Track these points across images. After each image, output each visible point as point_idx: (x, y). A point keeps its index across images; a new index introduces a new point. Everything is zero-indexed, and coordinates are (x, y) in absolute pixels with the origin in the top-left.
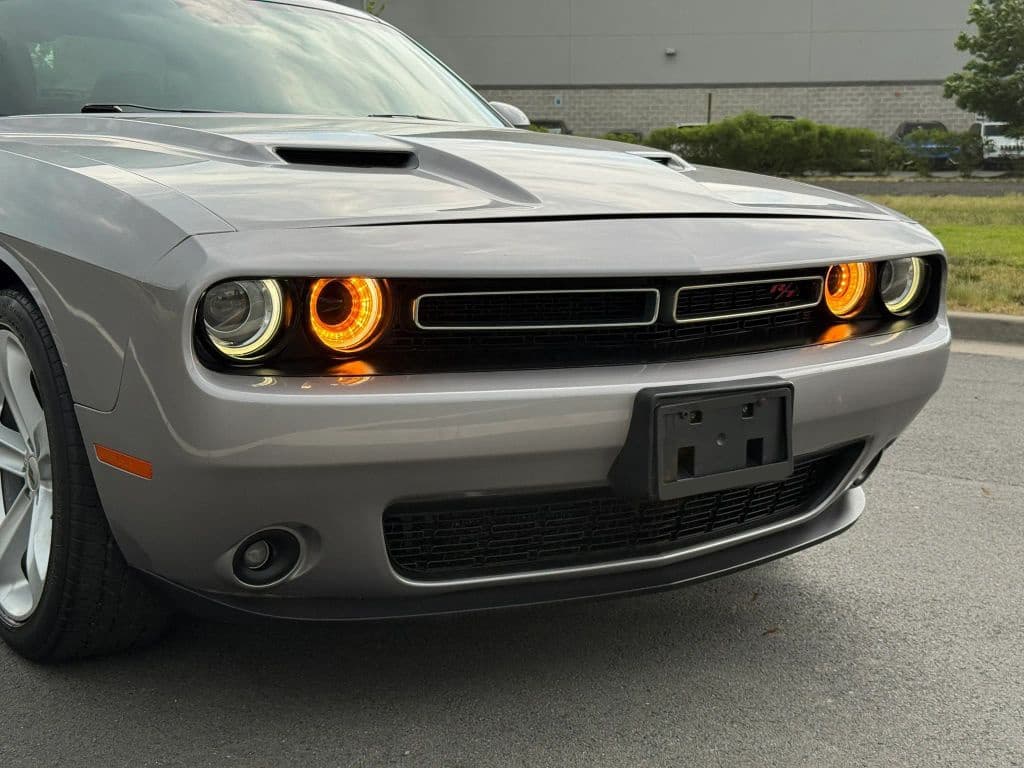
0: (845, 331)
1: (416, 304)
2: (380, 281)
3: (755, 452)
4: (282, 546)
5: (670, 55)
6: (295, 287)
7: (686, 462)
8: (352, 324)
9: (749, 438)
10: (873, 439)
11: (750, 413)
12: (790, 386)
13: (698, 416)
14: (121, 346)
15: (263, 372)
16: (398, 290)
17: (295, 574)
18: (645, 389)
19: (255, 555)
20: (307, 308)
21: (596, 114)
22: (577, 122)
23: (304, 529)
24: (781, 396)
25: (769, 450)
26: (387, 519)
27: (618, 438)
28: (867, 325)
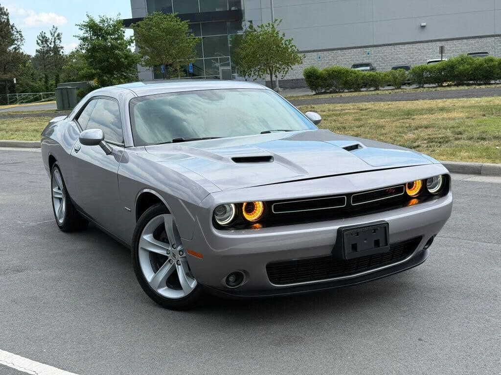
0: (415, 201)
1: (273, 206)
2: (263, 202)
3: (377, 243)
4: (238, 276)
5: (424, 27)
6: (239, 206)
7: (354, 247)
8: (255, 212)
9: (374, 239)
10: (424, 235)
11: (375, 232)
12: (388, 224)
13: (358, 234)
14: (194, 217)
15: (231, 229)
16: (267, 204)
17: (242, 284)
18: (340, 228)
19: (231, 279)
20: (242, 209)
21: (387, 58)
22: (378, 62)
23: (244, 271)
24: (385, 226)
25: (382, 243)
26: (267, 267)
27: (333, 242)
28: (423, 198)
